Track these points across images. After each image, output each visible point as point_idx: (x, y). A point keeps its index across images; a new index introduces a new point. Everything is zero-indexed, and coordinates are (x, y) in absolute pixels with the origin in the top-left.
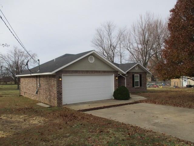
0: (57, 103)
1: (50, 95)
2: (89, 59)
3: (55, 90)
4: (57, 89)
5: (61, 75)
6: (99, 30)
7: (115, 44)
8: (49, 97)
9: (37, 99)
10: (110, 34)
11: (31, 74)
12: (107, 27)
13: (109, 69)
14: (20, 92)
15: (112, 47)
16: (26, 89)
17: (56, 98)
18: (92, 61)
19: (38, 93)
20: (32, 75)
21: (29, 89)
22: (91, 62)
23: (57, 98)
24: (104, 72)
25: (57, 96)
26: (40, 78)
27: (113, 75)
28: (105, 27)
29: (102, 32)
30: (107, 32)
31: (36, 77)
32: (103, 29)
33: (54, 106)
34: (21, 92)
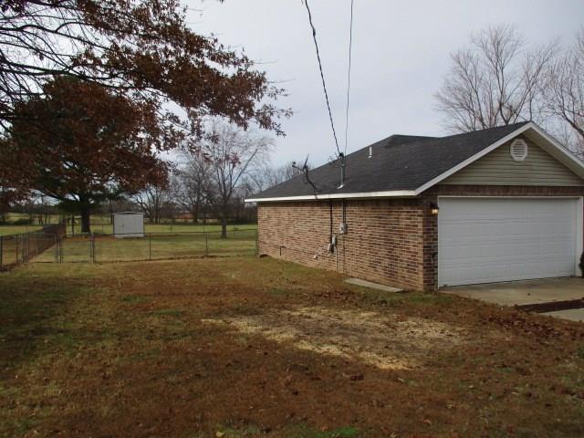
0: (424, 282)
1: (394, 258)
2: (512, 148)
3: (415, 243)
4: (425, 240)
5: (436, 199)
6: (462, 58)
7: (514, 100)
8: (386, 262)
9: (334, 269)
10: (498, 69)
11: (315, 195)
12: (490, 46)
13: (567, 181)
14: (257, 246)
15: (505, 111)
16: (281, 236)
17: (421, 267)
18: (522, 155)
19: (339, 249)
20: (320, 197)
21: (296, 236)
22: (516, 159)
23: (424, 268)
24: (555, 190)
25: (424, 261)
26: (345, 206)
27: (578, 199)
28: (484, 47)
29: (471, 64)
30: (489, 62)
31: (331, 203)
32: (478, 53)
33: (413, 291)
34: (261, 245)
